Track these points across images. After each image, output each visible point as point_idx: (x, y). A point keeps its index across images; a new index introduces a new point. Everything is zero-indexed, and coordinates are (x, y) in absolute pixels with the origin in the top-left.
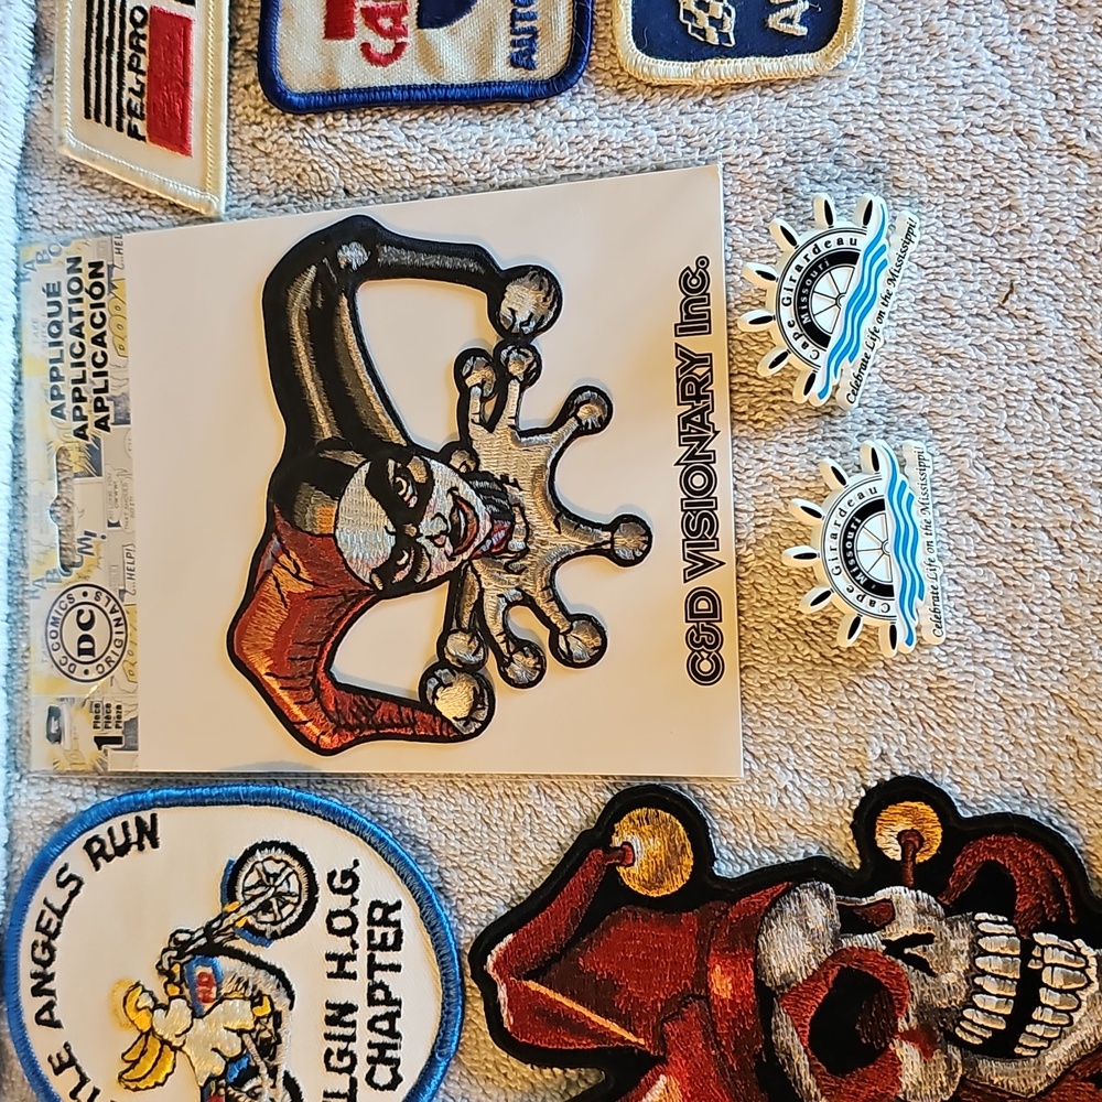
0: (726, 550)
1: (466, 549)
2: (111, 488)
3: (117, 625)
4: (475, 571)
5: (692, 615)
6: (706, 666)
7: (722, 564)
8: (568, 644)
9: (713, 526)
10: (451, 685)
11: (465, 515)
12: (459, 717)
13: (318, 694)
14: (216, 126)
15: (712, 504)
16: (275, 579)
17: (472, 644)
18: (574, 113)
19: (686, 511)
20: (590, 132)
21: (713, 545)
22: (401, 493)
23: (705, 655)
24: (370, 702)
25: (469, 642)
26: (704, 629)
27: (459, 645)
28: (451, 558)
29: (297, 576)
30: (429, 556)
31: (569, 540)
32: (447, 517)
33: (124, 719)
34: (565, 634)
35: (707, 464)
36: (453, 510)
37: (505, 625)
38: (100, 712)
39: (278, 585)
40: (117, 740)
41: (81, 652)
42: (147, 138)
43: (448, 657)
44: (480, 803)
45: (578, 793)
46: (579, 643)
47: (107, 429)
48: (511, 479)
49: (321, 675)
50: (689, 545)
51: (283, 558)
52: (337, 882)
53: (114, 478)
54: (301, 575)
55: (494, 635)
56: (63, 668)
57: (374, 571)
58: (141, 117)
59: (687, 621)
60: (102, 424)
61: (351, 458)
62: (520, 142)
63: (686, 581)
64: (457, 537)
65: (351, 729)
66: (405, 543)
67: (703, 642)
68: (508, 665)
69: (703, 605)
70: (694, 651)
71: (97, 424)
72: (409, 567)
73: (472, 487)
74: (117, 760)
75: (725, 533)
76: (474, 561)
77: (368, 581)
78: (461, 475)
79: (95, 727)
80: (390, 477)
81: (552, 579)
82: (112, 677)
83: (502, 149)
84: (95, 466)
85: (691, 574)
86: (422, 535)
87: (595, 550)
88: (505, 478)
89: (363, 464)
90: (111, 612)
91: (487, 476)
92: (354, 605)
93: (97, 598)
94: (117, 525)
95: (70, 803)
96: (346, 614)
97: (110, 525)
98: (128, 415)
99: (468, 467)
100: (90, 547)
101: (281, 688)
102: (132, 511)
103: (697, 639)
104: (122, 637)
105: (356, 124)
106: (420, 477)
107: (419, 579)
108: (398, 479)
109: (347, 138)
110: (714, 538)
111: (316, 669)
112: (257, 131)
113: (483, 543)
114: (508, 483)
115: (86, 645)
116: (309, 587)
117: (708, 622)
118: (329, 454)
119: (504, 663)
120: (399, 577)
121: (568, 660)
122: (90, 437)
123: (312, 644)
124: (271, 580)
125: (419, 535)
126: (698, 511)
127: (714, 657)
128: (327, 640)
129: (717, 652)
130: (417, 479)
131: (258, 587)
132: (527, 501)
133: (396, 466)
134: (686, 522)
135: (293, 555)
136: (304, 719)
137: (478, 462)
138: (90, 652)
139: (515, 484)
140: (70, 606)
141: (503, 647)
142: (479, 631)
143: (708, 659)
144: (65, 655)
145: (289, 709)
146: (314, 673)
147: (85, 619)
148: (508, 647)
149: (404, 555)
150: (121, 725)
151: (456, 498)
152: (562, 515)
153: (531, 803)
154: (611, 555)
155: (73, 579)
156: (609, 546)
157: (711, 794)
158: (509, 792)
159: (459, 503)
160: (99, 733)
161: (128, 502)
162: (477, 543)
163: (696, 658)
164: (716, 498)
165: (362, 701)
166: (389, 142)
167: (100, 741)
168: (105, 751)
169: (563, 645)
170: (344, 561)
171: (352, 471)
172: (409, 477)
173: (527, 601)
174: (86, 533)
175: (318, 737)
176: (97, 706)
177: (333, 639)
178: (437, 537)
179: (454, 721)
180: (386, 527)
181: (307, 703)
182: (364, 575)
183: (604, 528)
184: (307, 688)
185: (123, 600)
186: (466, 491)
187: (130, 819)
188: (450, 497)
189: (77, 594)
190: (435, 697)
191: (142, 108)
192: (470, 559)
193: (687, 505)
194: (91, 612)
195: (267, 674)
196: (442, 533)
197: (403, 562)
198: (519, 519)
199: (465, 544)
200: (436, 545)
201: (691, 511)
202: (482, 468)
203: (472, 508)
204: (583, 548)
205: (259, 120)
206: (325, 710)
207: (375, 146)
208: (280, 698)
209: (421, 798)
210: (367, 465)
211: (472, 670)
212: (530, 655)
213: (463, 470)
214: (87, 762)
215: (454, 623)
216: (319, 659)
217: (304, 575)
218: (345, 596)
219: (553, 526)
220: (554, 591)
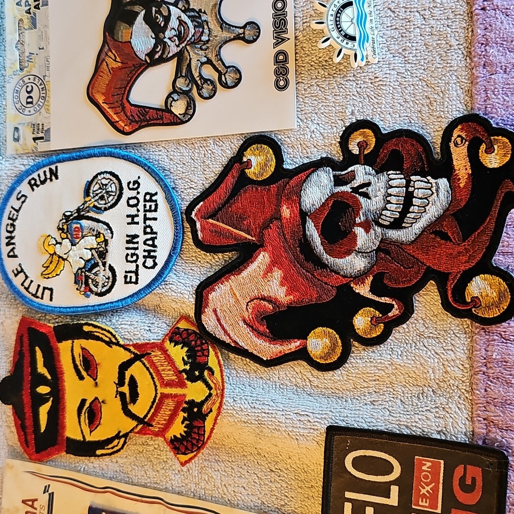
0: (290, 34)
2: (40, 34)
3: (42, 91)
4: (187, 51)
5: (277, 62)
6: (282, 83)
7: (289, 39)
8: (226, 79)
9: (285, 23)
10: (177, 100)
11: (184, 27)
12: (181, 113)
13: (123, 108)
15: (285, 14)
16: (106, 62)
17: (186, 82)
19: (274, 19)
21: (285, 31)
22: (158, 21)
23: (281, 78)
24: (145, 111)
25: (185, 81)
26: (281, 67)
27: (181, 84)
28: (178, 46)
29: (115, 61)
30: (169, 46)
31: (226, 35)
32: (176, 29)
33: (45, 129)
34: (224, 75)
36: (179, 26)
37: (200, 73)
38: (35, 127)
39: (107, 65)
40: (42, 138)
41: (28, 103)
43: (177, 89)
44: (190, 151)
45: (230, 143)
46: (230, 78)
47: (39, 9)
48: (203, 11)
49: (125, 101)
50: (275, 33)
51: (110, 54)
52: (131, 186)
53: (42, 29)
54: (117, 60)
55: (195, 77)
56: (20, 111)
57: (146, 55)
59: (274, 65)
60: (37, 7)
61: (137, 8)
63: (274, 48)
64: (180, 37)
65: (137, 122)
66: (159, 41)
67: (281, 73)
68: (201, 90)
69: (281, 57)
70: (277, 77)
71: (35, 7)
72: (161, 52)
73: (186, 15)
74: (42, 146)
75: (290, 26)
76: (187, 47)
77: (144, 59)
78: (182, 11)
79: (33, 134)
80: (153, 15)
81: (219, 52)
82: (40, 112)
84: (34, 24)
85: (276, 45)
86: (166, 38)
87: (237, 38)
88: (200, 10)
89: (142, 10)
90: (40, 85)
91: (193, 10)
92: (138, 70)
93: (34, 80)
94: (43, 48)
95: (22, 166)
96: (135, 74)
97: (40, 49)
98: (47, 2)
99: (185, 7)
100: (31, 59)
101: (108, 108)
102: (49, 42)
103: (279, 72)
104: (44, 95)
106: (165, 13)
107: (165, 56)
108: (157, 15)
110: (286, 29)
111: (122, 99)
113: (191, 38)
114: (201, 12)
115: (30, 100)
116: (120, 64)
117: (283, 65)
118: (129, 8)
119: (199, 89)
120: (157, 56)
121: (226, 86)
122: (32, 13)
123: (121, 88)
124: (105, 63)
125: (165, 37)
126: (279, 18)
127: (286, 79)
128: (127, 86)
129: (286, 77)
130: (164, 14)
132: (209, 19)
133: (156, 10)
134: (274, 23)
135: (114, 52)
136: (117, 120)
137: (189, 4)
138: (31, 103)
139: (205, 13)
140: (23, 84)
141: (199, 82)
142: (189, 76)
143: (283, 80)
144: (21, 105)
145: (112, 116)
146: (122, 101)
147: (29, 89)
148: (201, 81)
149: (158, 47)
150: (44, 132)
151: (180, 21)
152: (223, 24)
153: (211, 148)
154: (243, 39)
155: (25, 72)
156: (243, 35)
157: (283, 137)
158: (202, 145)
159: (181, 22)
160: (34, 136)
161: (47, 38)
162: (188, 39)
163: (278, 80)
164: (287, 12)
165: (141, 110)
167: (35, 139)
168: (37, 143)
169: (223, 79)
170: (134, 52)
171: (137, 14)
172: (161, 14)
173: (209, 62)
174: (30, 53)
175: (124, 128)
176: (34, 125)
177: (129, 85)
178: (172, 38)
179: (179, 116)
180: (151, 36)
181: (119, 113)
183: (240, 28)
184: (119, 107)
185: (45, 80)
186: (184, 17)
187: (47, 169)
188: (178, 20)
189: (26, 79)
190: (171, 106)
192: (186, 46)
193: (275, 16)
194: (32, 86)
195: (103, 103)
196: (174, 36)
197: (158, 50)
198: (206, 27)
199: (183, 40)
200: (172, 41)
201: (277, 18)
202: (191, 7)
203: (187, 24)
204: (232, 37)
206: (126, 116)
208: (108, 112)
209: (166, 151)
210: (144, 11)
211: (187, 93)
212: (210, 85)
213: (183, 9)
214: (30, 148)
215: (179, 74)
216: (123, 94)
217: (118, 59)
218: (134, 67)
219: (220, 29)
220: (220, 57)
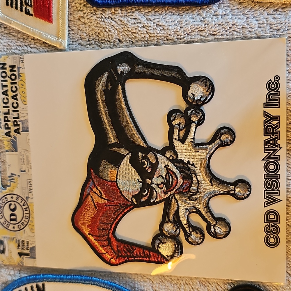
0: (283, 195)
1: (172, 190)
2: (21, 157)
3: (26, 211)
4: (176, 199)
5: (267, 220)
6: (272, 240)
7: (281, 201)
8: (215, 230)
9: (278, 185)
10: (165, 243)
11: (172, 177)
12: (168, 255)
13: (110, 243)
14: (63, 11)
15: (278, 177)
16: (92, 197)
17: (174, 228)
18: (220, 12)
19: (266, 179)
20: (228, 20)
21: (277, 193)
22: (145, 166)
23: (272, 236)
24: (131, 247)
25: (173, 227)
26: (272, 226)
27: (168, 227)
28: (166, 193)
29: (101, 197)
30: (156, 192)
31: (216, 188)
32: (164, 177)
33: (30, 246)
34: (214, 226)
35: (276, 160)
36: (166, 174)
37: (188, 220)
38: (20, 244)
39: (93, 200)
40: (27, 254)
42: (33, 15)
43: (164, 232)
44: (175, 286)
45: (216, 285)
46: (219, 229)
47: (19, 133)
48: (191, 163)
49: (111, 236)
50: (267, 193)
51: (95, 189)
53: (23, 153)
54: (102, 196)
55: (183, 224)
56: (4, 225)
57: (133, 196)
58: (31, 6)
59: (265, 222)
60: (17, 131)
61: (123, 151)
62: (196, 23)
63: (265, 207)
64: (168, 185)
65: (124, 257)
67: (271, 231)
68: (189, 236)
69: (272, 216)
70: (267, 234)
71: (15, 131)
72: (148, 196)
73: (175, 165)
74: (28, 262)
75: (283, 188)
76: (175, 195)
77: (131, 201)
78: (170, 160)
79: (18, 249)
80: (140, 160)
81: (208, 204)
82: (24, 230)
83: (189, 26)
84: (14, 147)
85: (267, 204)
86: (153, 183)
88: (189, 162)
89: (128, 154)
90: (23, 205)
91: (181, 161)
92: (124, 209)
93: (17, 199)
94: (24, 171)
95: (9, 277)
96: (121, 213)
97: (22, 171)
98: (28, 128)
99: (173, 157)
100: (13, 179)
101: (94, 240)
102: (31, 166)
103: (269, 230)
104: (28, 215)
105: (124, 13)
106: (153, 160)
107: (152, 201)
108: (143, 161)
109: (120, 18)
110: (277, 190)
111: (109, 233)
112: (81, 14)
113: (179, 188)
114: (190, 164)
115: (13, 217)
116: (106, 201)
117: (273, 223)
118: (114, 149)
119: (187, 236)
120: (144, 199)
121: (215, 235)
122: (12, 136)
123: (107, 224)
124: (89, 197)
125: (152, 183)
126: (271, 179)
127: (276, 237)
128: (113, 223)
129: (277, 235)
130: (151, 161)
131: (84, 200)
132: (198, 172)
133: (142, 155)
134: (266, 184)
135: (99, 188)
136: (104, 252)
137: (177, 155)
138: (15, 220)
139: (193, 165)
140: (6, 202)
141: (187, 229)
142: (177, 222)
143: (273, 238)
144: (5, 220)
145: (98, 248)
146: (108, 235)
147: (12, 207)
148: (189, 229)
149: (146, 191)
150: (29, 248)
151: (168, 169)
152: (213, 179)
153: (197, 287)
155: (7, 191)
156: (233, 192)
157: (271, 288)
158: (188, 283)
159: (169, 171)
160: (20, 251)
161: (29, 163)
162: (176, 188)
163: (268, 237)
164: (279, 175)
165: (128, 246)
166: (139, 21)
167: (20, 254)
168: (23, 258)
169: (212, 230)
170: (121, 192)
171: (123, 156)
172: (148, 160)
173: (198, 212)
174: (12, 174)
175: (110, 259)
176: (19, 241)
177: (115, 222)
178: (160, 184)
179: (166, 257)
180: (138, 180)
181: (106, 246)
182: (129, 197)
183: (232, 184)
184: (105, 240)
185: (28, 201)
186: (172, 167)
187: (34, 285)
188: (165, 169)
189: (9, 197)
190: (158, 247)
191: (31, 2)
192: (174, 194)
193: (267, 176)
194: (15, 204)
195: (88, 234)
196: (162, 183)
197: (145, 193)
198: (195, 179)
199: (172, 188)
200: (159, 188)
201: (268, 179)
202: (179, 158)
203: (175, 174)
204: (222, 192)
205: (82, 9)
206: (112, 249)
207: (133, 22)
208: (94, 243)
209: (151, 282)
210: (130, 155)
211: (174, 238)
212: (199, 233)
213: (171, 158)
214: (16, 261)
215: (167, 219)
216: (110, 230)
217: (103, 196)
218: (121, 206)
219: (209, 183)
220: (209, 208)
